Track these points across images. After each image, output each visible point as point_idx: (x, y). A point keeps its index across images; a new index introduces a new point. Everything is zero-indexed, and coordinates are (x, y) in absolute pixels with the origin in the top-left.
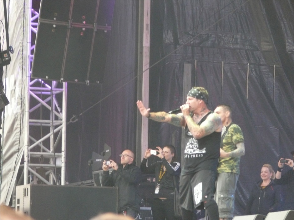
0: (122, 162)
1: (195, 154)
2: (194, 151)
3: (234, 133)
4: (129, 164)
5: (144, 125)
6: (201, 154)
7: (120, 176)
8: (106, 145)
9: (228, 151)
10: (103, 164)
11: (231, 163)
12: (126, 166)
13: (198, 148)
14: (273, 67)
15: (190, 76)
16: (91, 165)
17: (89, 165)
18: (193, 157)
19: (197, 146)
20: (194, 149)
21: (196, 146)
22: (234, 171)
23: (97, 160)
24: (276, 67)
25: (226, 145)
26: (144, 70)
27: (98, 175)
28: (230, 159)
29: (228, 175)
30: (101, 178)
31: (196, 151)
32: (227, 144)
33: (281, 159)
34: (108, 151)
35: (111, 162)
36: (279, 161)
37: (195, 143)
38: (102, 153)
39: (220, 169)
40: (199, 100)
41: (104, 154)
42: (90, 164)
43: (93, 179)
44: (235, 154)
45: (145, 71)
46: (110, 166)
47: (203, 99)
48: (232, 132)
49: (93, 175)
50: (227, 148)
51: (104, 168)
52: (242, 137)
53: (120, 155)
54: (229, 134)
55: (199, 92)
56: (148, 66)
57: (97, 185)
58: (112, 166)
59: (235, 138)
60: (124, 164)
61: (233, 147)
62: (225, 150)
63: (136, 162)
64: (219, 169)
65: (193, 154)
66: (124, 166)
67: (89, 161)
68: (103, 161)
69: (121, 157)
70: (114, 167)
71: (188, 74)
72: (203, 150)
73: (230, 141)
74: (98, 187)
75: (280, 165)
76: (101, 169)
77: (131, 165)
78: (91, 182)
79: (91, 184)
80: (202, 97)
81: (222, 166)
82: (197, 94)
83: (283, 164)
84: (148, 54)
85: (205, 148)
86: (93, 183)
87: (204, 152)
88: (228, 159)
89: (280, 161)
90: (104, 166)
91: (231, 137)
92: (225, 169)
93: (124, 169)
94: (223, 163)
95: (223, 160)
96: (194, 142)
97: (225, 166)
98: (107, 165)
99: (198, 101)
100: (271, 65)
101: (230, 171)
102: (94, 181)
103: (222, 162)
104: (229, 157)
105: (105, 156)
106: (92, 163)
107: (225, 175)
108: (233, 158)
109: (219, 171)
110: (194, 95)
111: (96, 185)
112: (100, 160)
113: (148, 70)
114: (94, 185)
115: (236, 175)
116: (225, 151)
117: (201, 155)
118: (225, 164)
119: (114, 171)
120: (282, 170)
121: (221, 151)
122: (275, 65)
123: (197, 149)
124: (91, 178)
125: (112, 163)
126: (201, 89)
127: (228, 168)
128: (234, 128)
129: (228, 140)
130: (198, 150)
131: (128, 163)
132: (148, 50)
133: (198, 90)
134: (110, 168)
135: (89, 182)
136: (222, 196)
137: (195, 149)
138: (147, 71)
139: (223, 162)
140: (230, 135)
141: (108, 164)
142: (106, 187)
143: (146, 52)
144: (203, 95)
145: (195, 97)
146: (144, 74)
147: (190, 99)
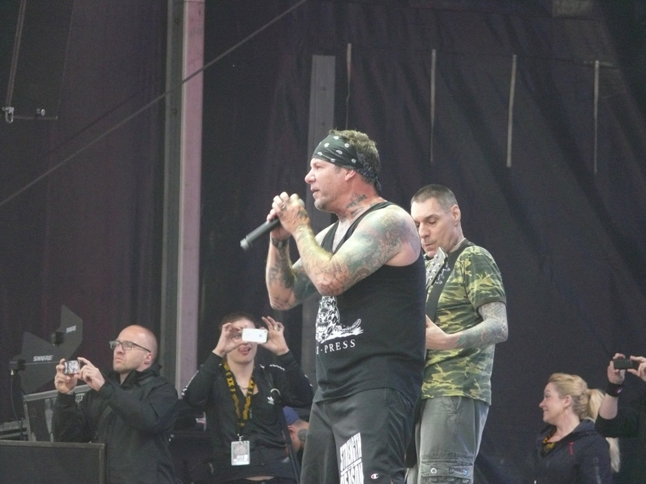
0: (117, 365)
1: (333, 341)
2: (330, 333)
3: (473, 274)
4: (140, 370)
5: (185, 248)
6: (348, 339)
7: (109, 410)
8: (65, 311)
9: (456, 330)
10: (55, 373)
11: (463, 368)
12: (128, 376)
13: (338, 321)
14: (592, 66)
15: (330, 94)
16: (20, 373)
17: (12, 373)
18: (328, 350)
19: (337, 315)
20: (329, 326)
21: (333, 316)
22: (474, 393)
23: (37, 359)
24: (601, 67)
25: (449, 312)
26: (186, 74)
27: (40, 405)
28: (461, 355)
29: (455, 405)
30: (49, 414)
31: (334, 332)
32: (453, 307)
33: (617, 355)
34: (70, 330)
35: (82, 364)
36: (609, 364)
37: (331, 308)
38: (53, 335)
39: (429, 386)
40: (344, 171)
41: (60, 339)
42: (16, 371)
43: (24, 417)
44: (477, 338)
45: (188, 79)
46: (79, 377)
47: (358, 167)
48: (467, 269)
49: (26, 406)
50: (452, 320)
51: (60, 382)
52: (499, 285)
53: (111, 343)
54: (457, 276)
55: (347, 145)
56: (199, 64)
57: (38, 440)
58: (84, 377)
59: (475, 286)
60: (125, 371)
61: (470, 316)
62: (445, 326)
63: (162, 362)
64: (425, 386)
65: (328, 342)
66: (123, 378)
67: (14, 362)
68: (56, 360)
69: (114, 347)
70: (89, 379)
71: (324, 89)
72: (353, 326)
73: (460, 298)
74: (40, 443)
75: (613, 374)
76: (51, 386)
77: (145, 373)
78: (17, 428)
79: (18, 434)
80: (354, 161)
81: (435, 376)
82: (340, 152)
83: (623, 372)
84: (200, 24)
85: (359, 321)
86: (25, 430)
87: (357, 332)
88: (454, 353)
89: (612, 363)
90: (59, 377)
91: (465, 284)
92: (446, 388)
93: (124, 387)
94: (439, 368)
95: (437, 358)
96: (328, 305)
97: (444, 379)
98: (68, 374)
99: (339, 172)
100: (585, 62)
101: (461, 393)
102: (27, 425)
103: (434, 364)
104: (457, 348)
105: (61, 346)
106: (21, 366)
107: (444, 405)
108: (469, 350)
109: (427, 392)
110: (329, 155)
111: (33, 440)
112: (49, 358)
113: (200, 77)
114: (27, 436)
115: (479, 406)
116: (445, 330)
117: (349, 344)
118: (445, 371)
119: (92, 393)
120: (619, 391)
121: (433, 330)
122: (597, 62)
123: (337, 324)
124: (20, 416)
125: (85, 367)
126: (352, 136)
127: (453, 382)
128: (474, 258)
129: (453, 295)
130: (340, 327)
131: (138, 367)
132: (200, 12)
133: (345, 139)
134: (80, 382)
135: (11, 428)
136: (434, 471)
137: (332, 324)
138: (196, 76)
139: (439, 363)
140: (460, 280)
141: (71, 371)
142: (65, 444)
143: (192, 20)
144: (360, 156)
145: (333, 160)
146: (185, 86)
147: (317, 167)
